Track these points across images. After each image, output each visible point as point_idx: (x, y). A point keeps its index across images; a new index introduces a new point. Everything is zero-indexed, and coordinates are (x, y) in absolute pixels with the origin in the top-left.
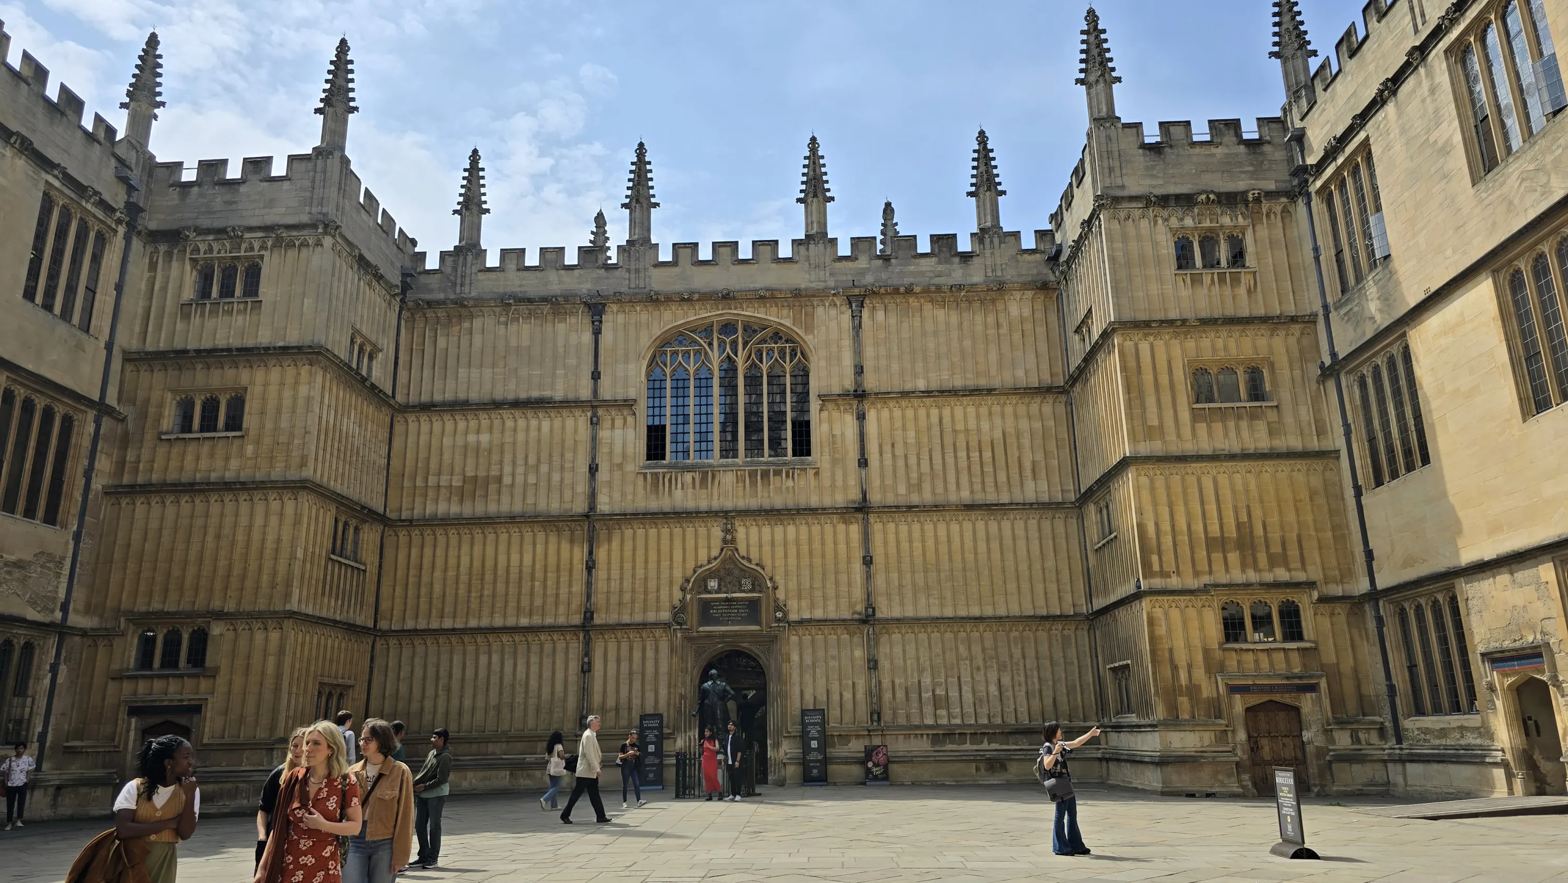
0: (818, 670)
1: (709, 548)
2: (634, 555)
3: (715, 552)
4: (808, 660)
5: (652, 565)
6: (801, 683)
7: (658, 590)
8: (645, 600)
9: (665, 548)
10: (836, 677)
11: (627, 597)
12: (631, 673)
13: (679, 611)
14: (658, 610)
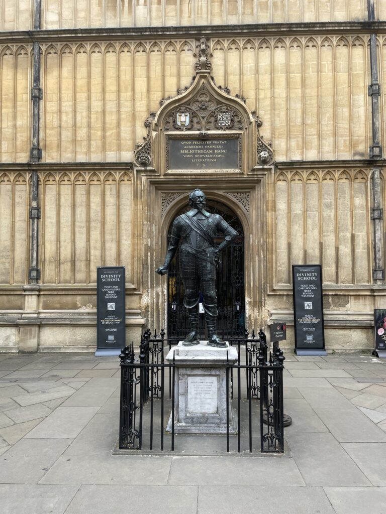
0: (309, 221)
1: (179, 76)
2: (89, 83)
3: (186, 81)
4: (298, 209)
5: (111, 96)
6: (289, 235)
7: (119, 125)
8: (104, 137)
9: (126, 77)
10: (332, 228)
11: (82, 133)
12: (88, 221)
13: (143, 152)
14: (119, 148)
